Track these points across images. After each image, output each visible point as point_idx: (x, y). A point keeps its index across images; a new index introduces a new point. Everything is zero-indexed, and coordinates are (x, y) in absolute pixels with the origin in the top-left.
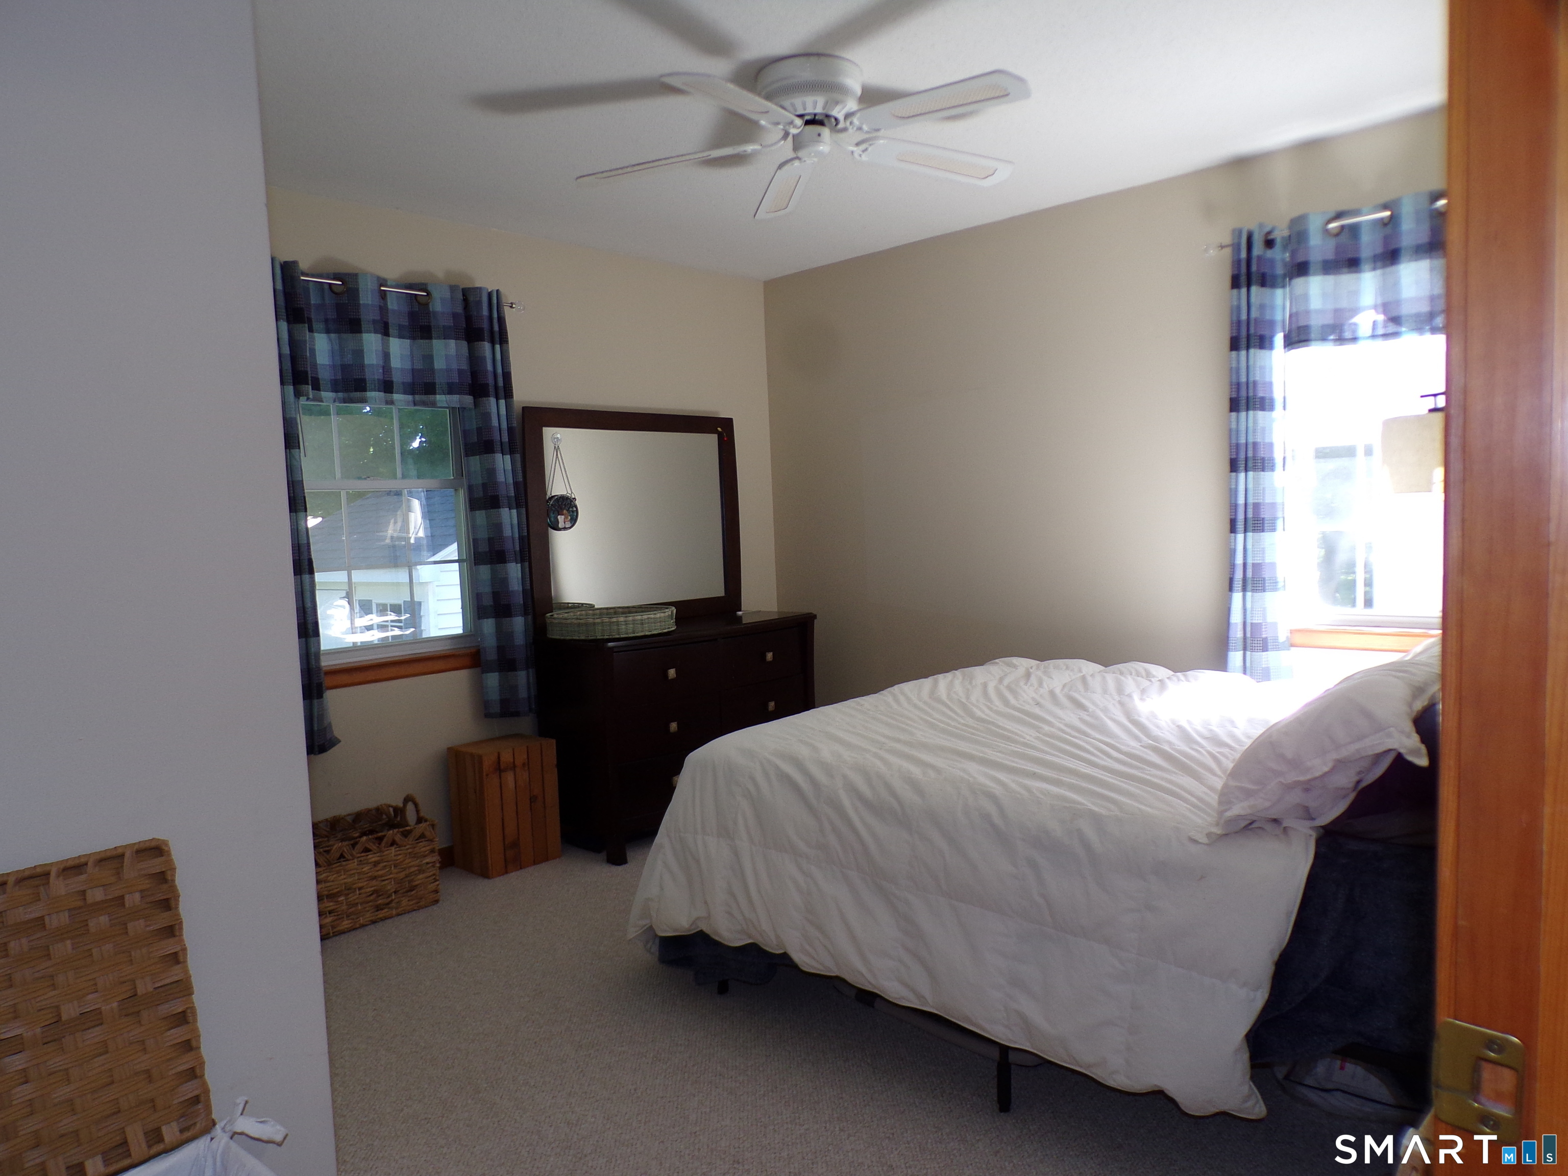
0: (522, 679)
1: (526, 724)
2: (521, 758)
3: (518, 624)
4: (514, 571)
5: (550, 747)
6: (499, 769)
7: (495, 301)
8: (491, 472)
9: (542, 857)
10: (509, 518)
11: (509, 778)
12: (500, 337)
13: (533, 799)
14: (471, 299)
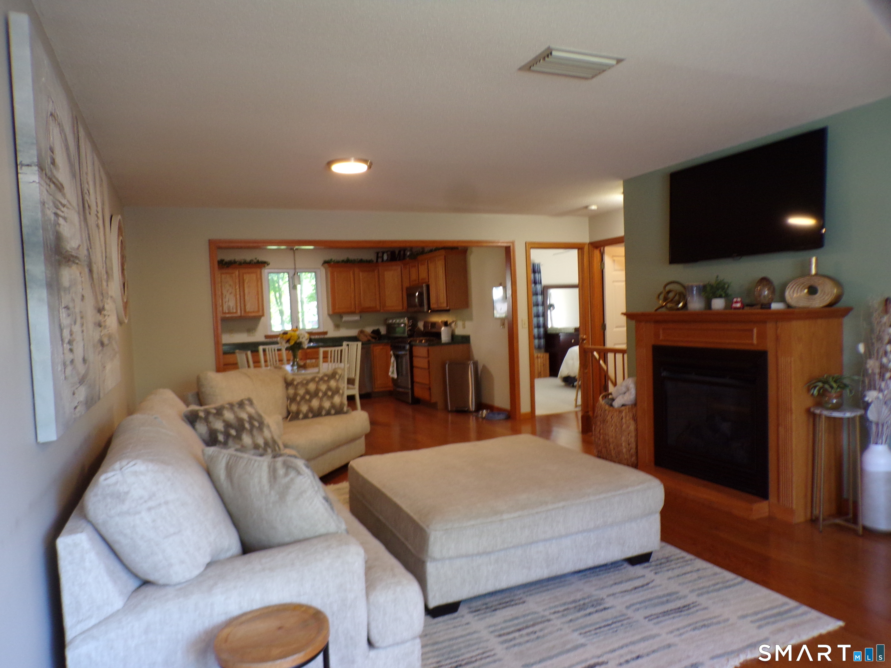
0: (542, 341)
1: (543, 350)
2: (542, 356)
3: (542, 330)
4: (541, 319)
5: (547, 356)
6: (537, 357)
7: (539, 265)
8: (537, 299)
9: (545, 376)
10: (541, 309)
11: (539, 360)
12: (539, 272)
13: (544, 365)
14: (534, 265)
